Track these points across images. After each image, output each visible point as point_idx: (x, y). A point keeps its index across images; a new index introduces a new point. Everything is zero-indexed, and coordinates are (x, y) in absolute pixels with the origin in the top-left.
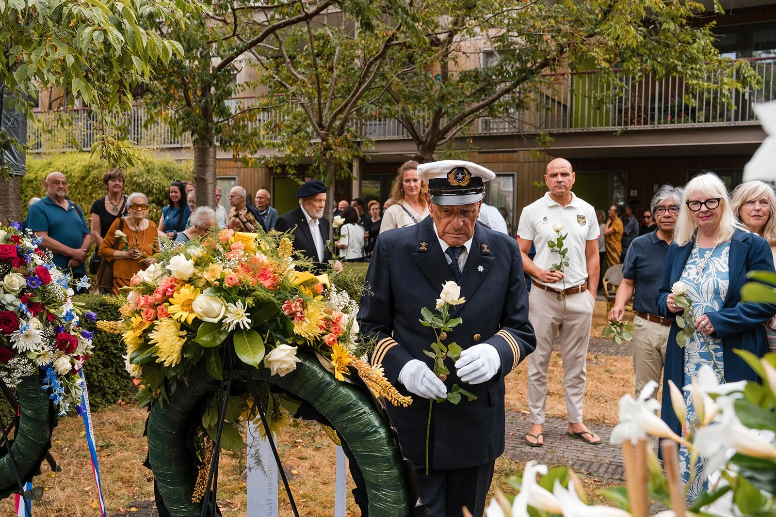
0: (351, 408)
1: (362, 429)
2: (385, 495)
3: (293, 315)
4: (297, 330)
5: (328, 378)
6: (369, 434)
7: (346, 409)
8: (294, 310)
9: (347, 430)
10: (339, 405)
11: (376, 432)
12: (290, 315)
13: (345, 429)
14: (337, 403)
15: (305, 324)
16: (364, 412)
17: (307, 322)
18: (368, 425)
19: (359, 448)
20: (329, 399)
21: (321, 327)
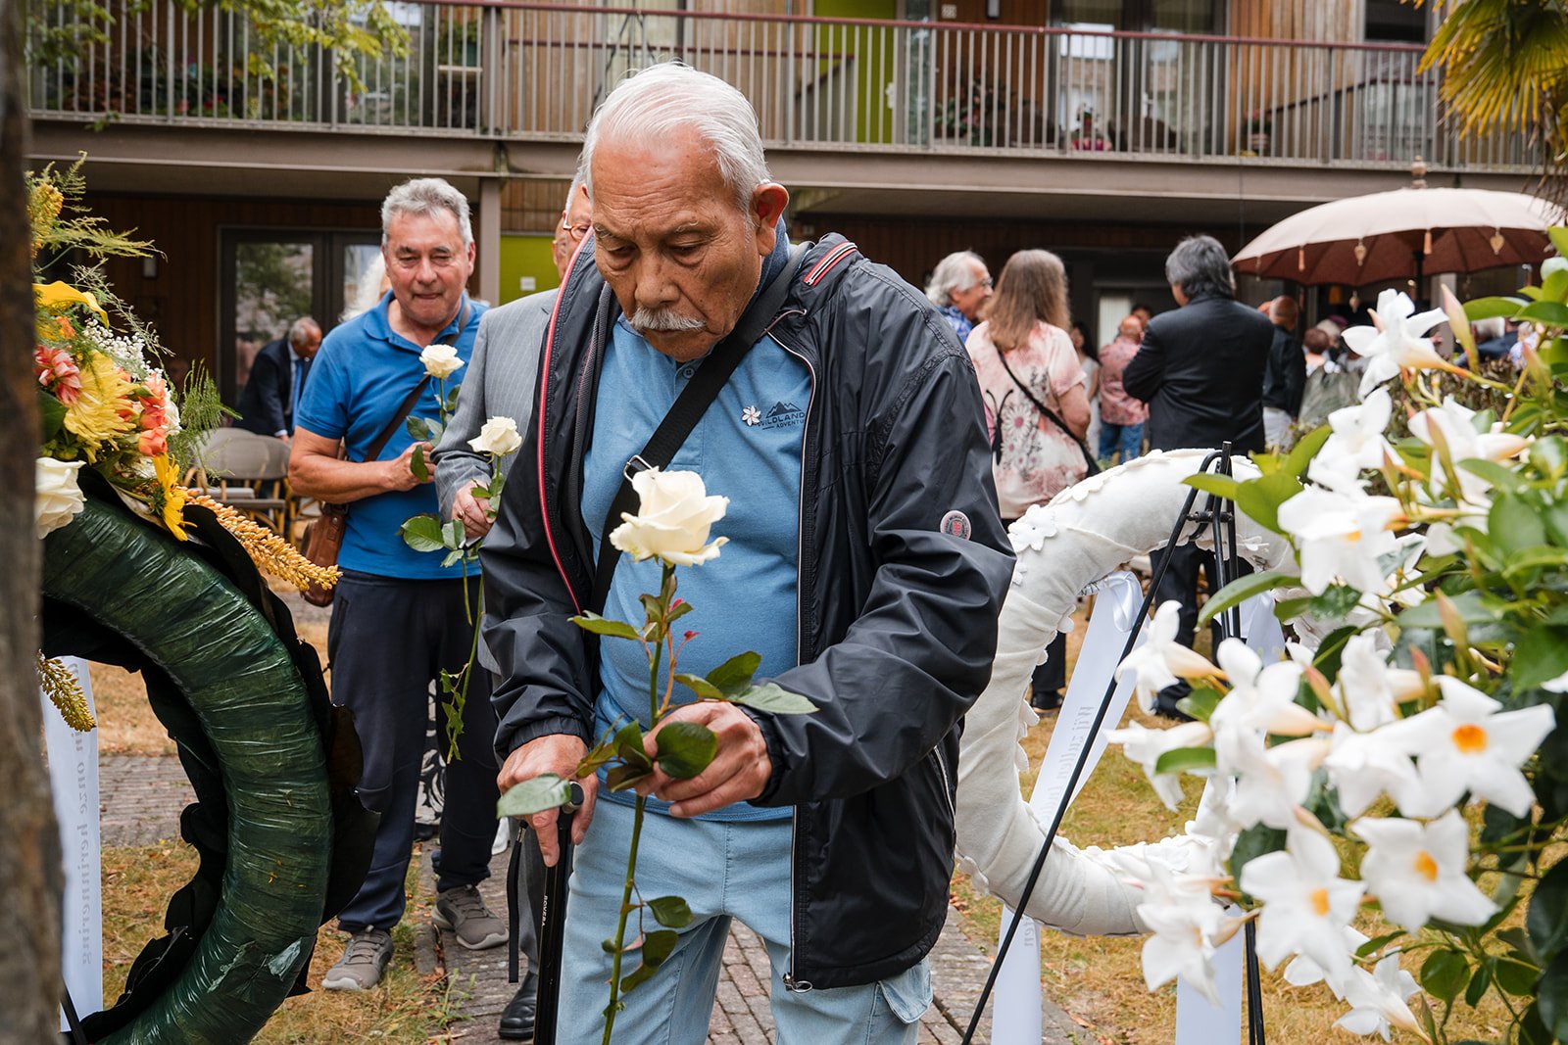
0: (209, 603)
1: (235, 651)
2: (289, 797)
3: (56, 386)
4: (71, 424)
5: (139, 542)
6: (252, 658)
7: (192, 608)
8: (63, 369)
9: (198, 658)
10: (176, 599)
11: (270, 651)
12: (51, 383)
13: (188, 656)
14: (171, 594)
15: (86, 408)
16: (241, 610)
17: (90, 403)
18: (250, 638)
19: (223, 697)
20: (150, 588)
21: (125, 414)
